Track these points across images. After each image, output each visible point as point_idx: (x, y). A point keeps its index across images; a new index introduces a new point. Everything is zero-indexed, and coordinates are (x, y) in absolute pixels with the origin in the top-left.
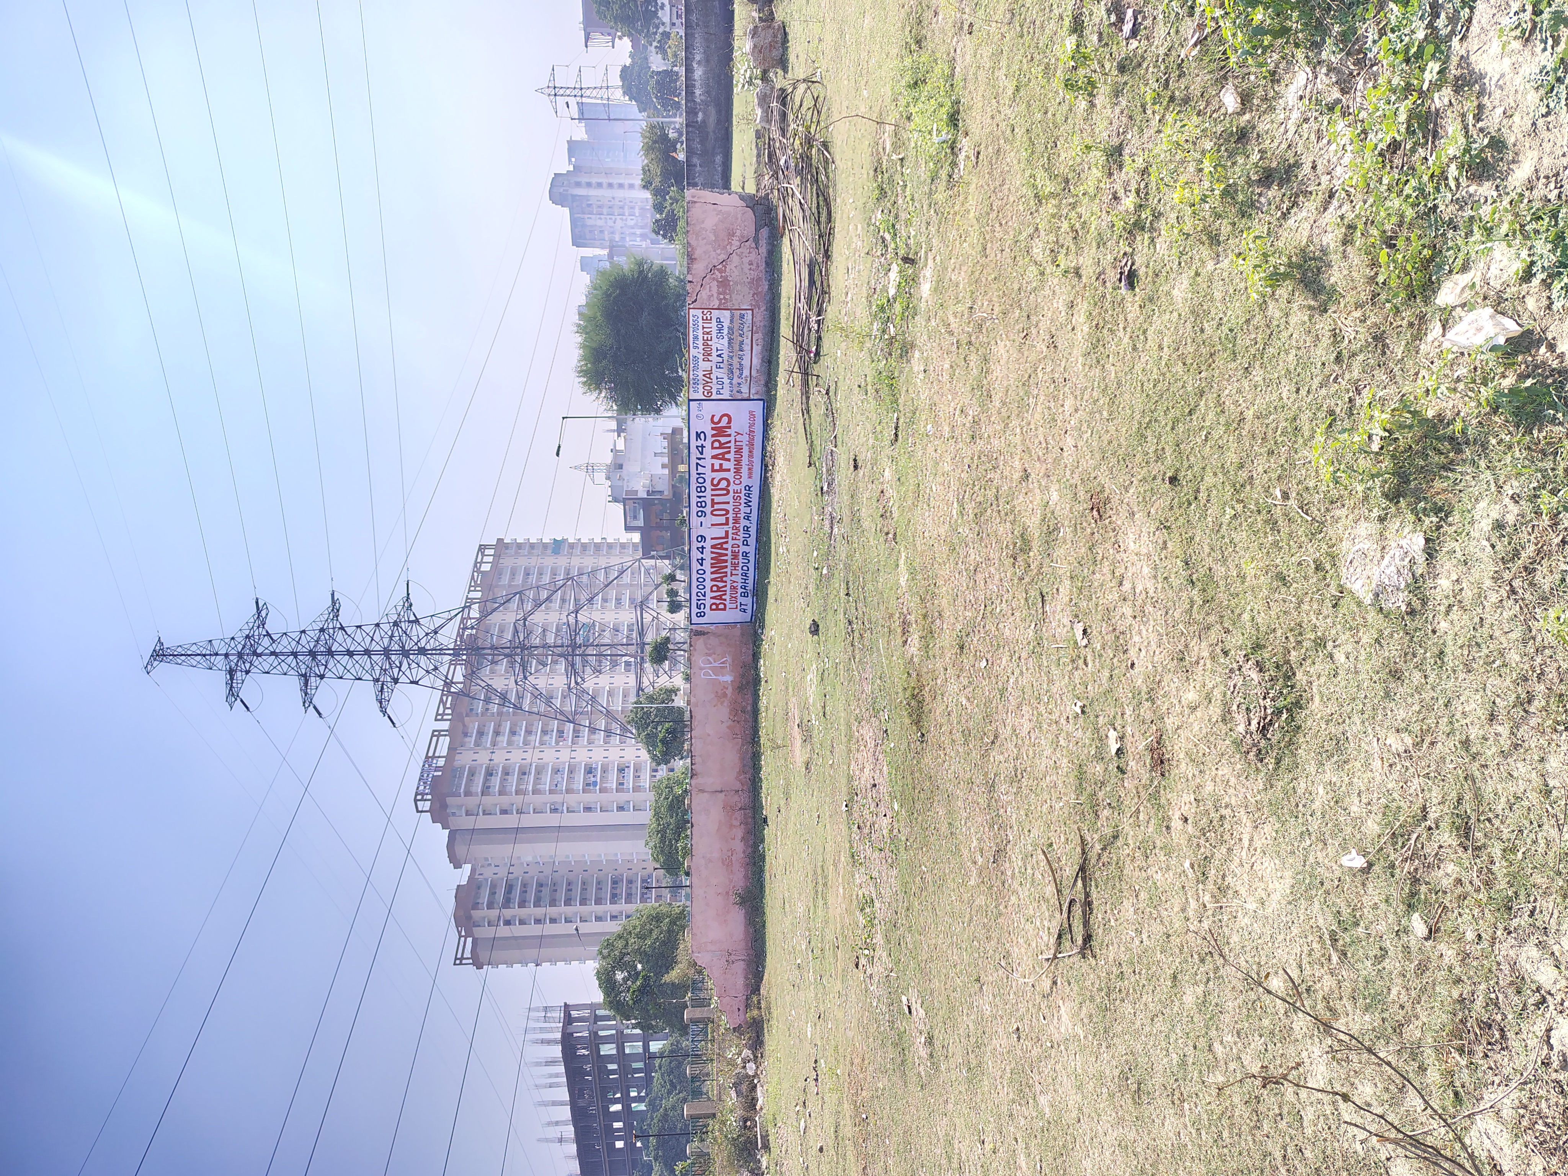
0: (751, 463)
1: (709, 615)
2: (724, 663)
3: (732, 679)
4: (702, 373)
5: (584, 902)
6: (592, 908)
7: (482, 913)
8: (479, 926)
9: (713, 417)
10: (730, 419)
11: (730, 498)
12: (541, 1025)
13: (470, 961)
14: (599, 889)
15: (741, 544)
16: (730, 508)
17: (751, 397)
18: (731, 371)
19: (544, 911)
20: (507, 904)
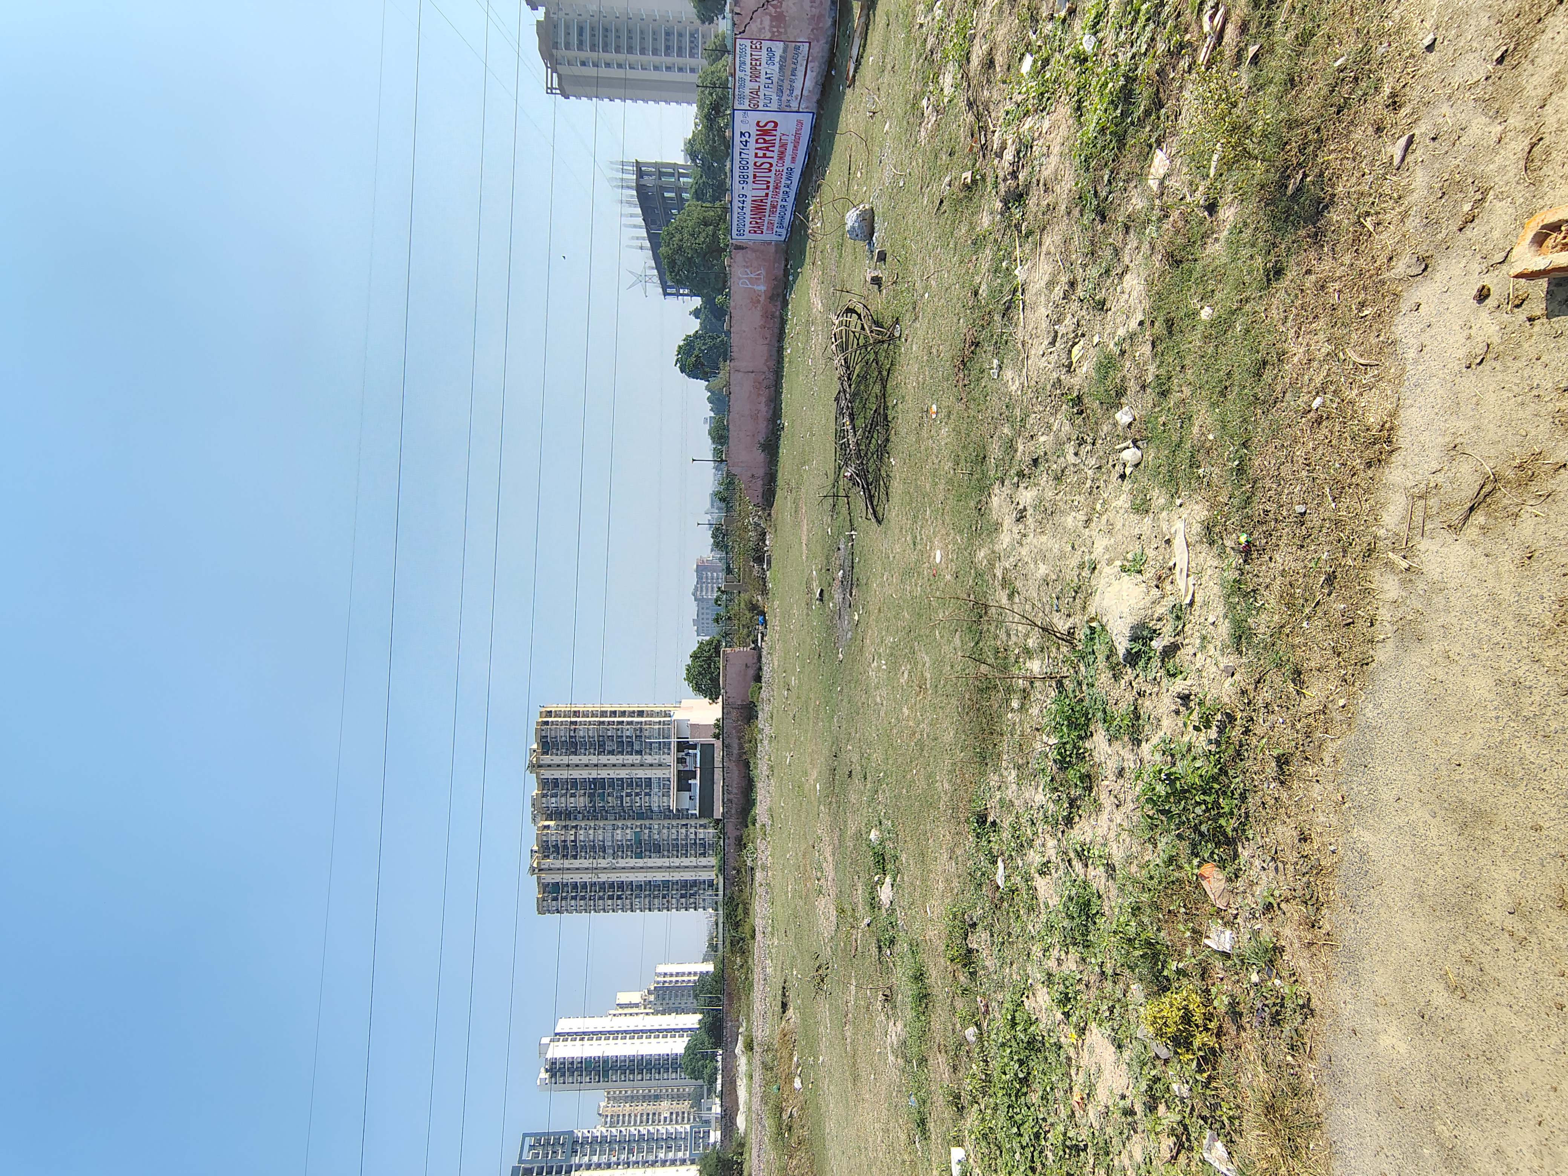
0: (795, 155)
1: (747, 235)
2: (759, 275)
3: (765, 288)
4: (747, 92)
5: (643, 51)
6: (649, 58)
7: (562, 52)
8: (560, 64)
9: (758, 122)
10: (776, 125)
11: (772, 174)
12: (620, 175)
13: (558, 91)
14: (655, 39)
15: (780, 201)
16: (772, 180)
17: (801, 110)
18: (780, 91)
19: (612, 56)
20: (580, 47)
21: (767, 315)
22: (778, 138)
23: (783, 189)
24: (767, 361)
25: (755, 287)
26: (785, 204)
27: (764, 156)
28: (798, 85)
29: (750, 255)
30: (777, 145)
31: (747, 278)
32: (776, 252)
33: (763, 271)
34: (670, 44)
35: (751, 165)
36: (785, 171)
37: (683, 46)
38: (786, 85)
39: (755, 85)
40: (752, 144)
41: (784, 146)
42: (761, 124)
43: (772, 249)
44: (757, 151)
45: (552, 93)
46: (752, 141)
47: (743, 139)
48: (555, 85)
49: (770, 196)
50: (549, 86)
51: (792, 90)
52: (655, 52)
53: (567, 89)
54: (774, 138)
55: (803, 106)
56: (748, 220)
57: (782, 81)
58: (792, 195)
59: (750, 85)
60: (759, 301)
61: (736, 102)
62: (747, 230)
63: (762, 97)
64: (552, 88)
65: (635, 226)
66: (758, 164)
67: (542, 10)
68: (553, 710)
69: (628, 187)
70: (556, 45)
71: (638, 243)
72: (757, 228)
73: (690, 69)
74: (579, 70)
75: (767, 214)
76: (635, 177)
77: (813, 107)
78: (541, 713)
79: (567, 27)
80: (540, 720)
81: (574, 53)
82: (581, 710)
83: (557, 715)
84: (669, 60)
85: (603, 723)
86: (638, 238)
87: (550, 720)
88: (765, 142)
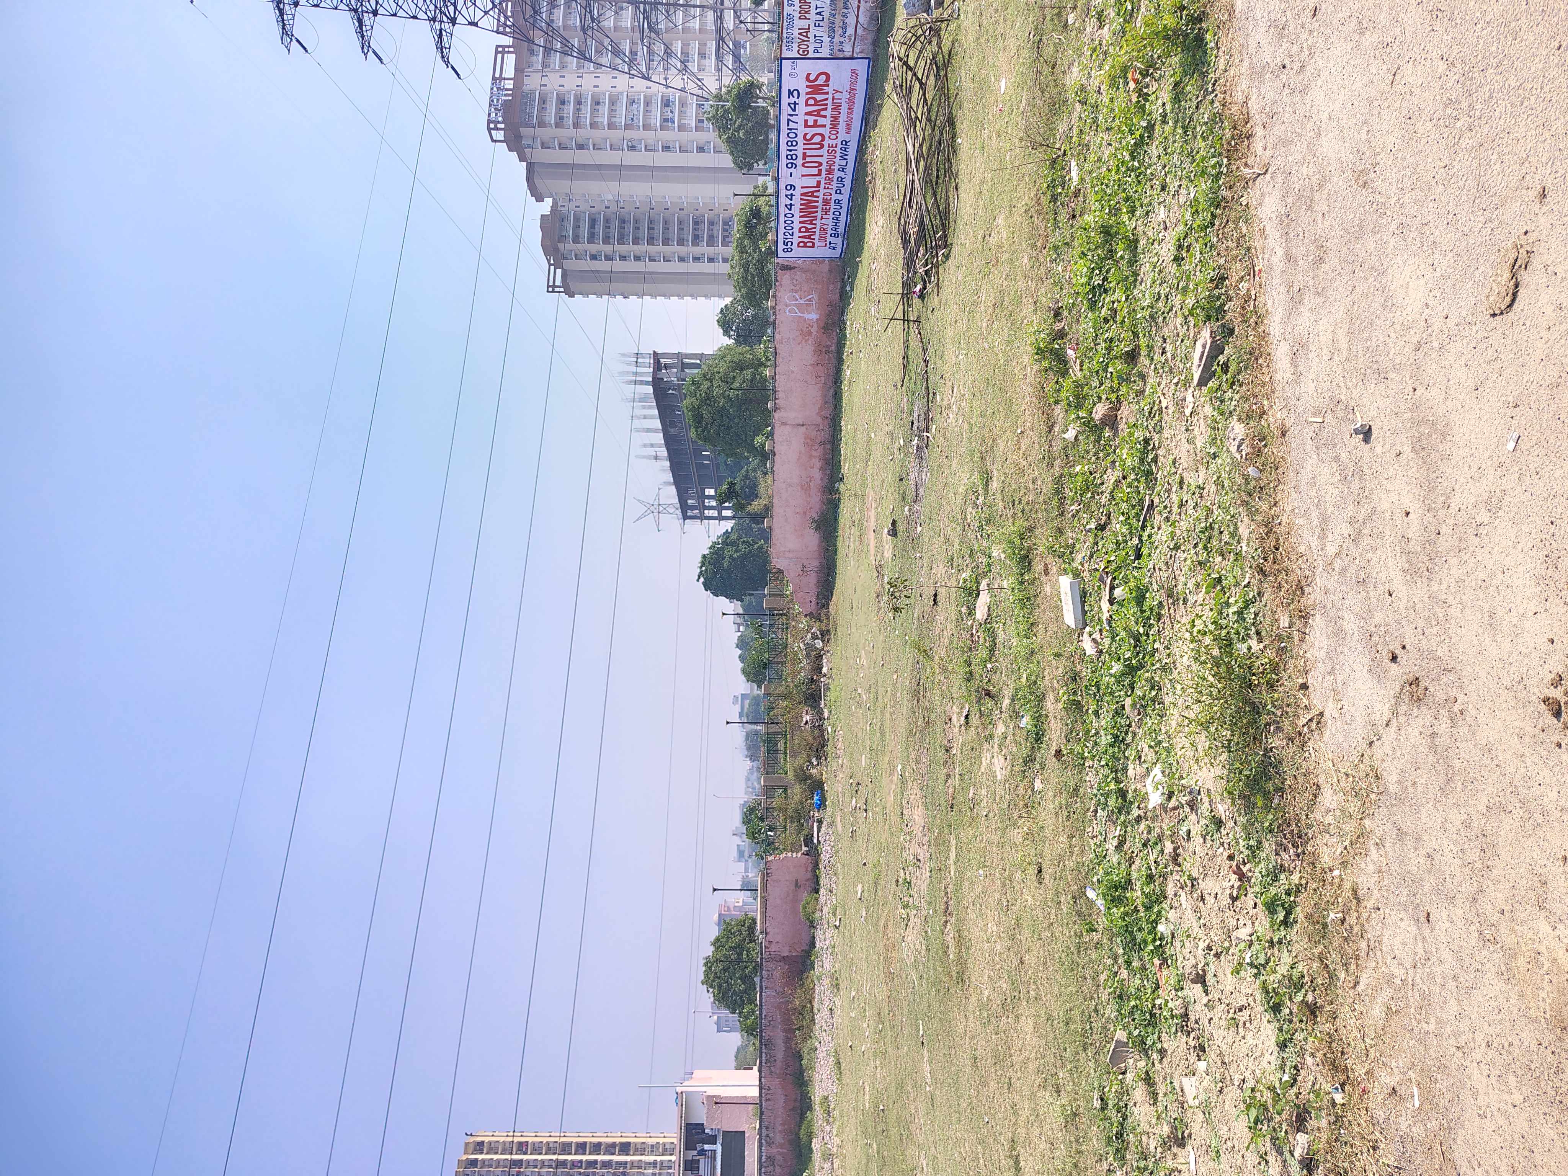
0: (850, 119)
1: (797, 252)
2: (810, 300)
3: (817, 317)
4: (796, 32)
5: (666, 242)
6: (674, 249)
7: (569, 246)
8: (567, 258)
9: (809, 74)
10: (828, 77)
11: (824, 152)
12: (634, 369)
13: (562, 290)
14: (681, 229)
15: (833, 192)
16: (823, 160)
17: (855, 56)
18: (832, 30)
19: (628, 248)
20: (592, 239)
21: (821, 350)
22: (830, 96)
23: (837, 174)
24: (821, 409)
25: (806, 316)
26: (839, 197)
27: (815, 125)
28: (851, 20)
29: (799, 276)
30: (830, 107)
31: (796, 305)
32: (830, 271)
33: (815, 296)
34: (700, 233)
35: (800, 139)
36: (839, 146)
37: (715, 233)
38: (838, 20)
39: (804, 24)
40: (801, 109)
41: (837, 108)
42: (812, 78)
43: (825, 267)
44: (807, 117)
45: (553, 291)
46: (801, 101)
47: (792, 100)
48: (558, 282)
49: (822, 185)
50: (551, 284)
51: (844, 28)
52: (681, 242)
53: (573, 286)
54: (825, 96)
55: (857, 50)
56: (797, 226)
57: (834, 16)
58: (848, 181)
59: (799, 24)
60: (810, 333)
61: (784, 48)
62: (796, 240)
63: (812, 39)
64: (554, 286)
65: (649, 430)
66: (808, 137)
67: (549, 201)
68: (486, 1139)
69: (642, 383)
70: (562, 239)
71: (652, 452)
72: (807, 241)
73: (723, 259)
74: (587, 265)
75: (819, 215)
76: (652, 370)
77: (868, 48)
78: (467, 1144)
79: (577, 219)
80: (464, 1157)
81: (584, 246)
82: (530, 1140)
83: (493, 1149)
84: (697, 250)
85: (564, 1163)
86: (652, 445)
87: (480, 1157)
88: (817, 103)
